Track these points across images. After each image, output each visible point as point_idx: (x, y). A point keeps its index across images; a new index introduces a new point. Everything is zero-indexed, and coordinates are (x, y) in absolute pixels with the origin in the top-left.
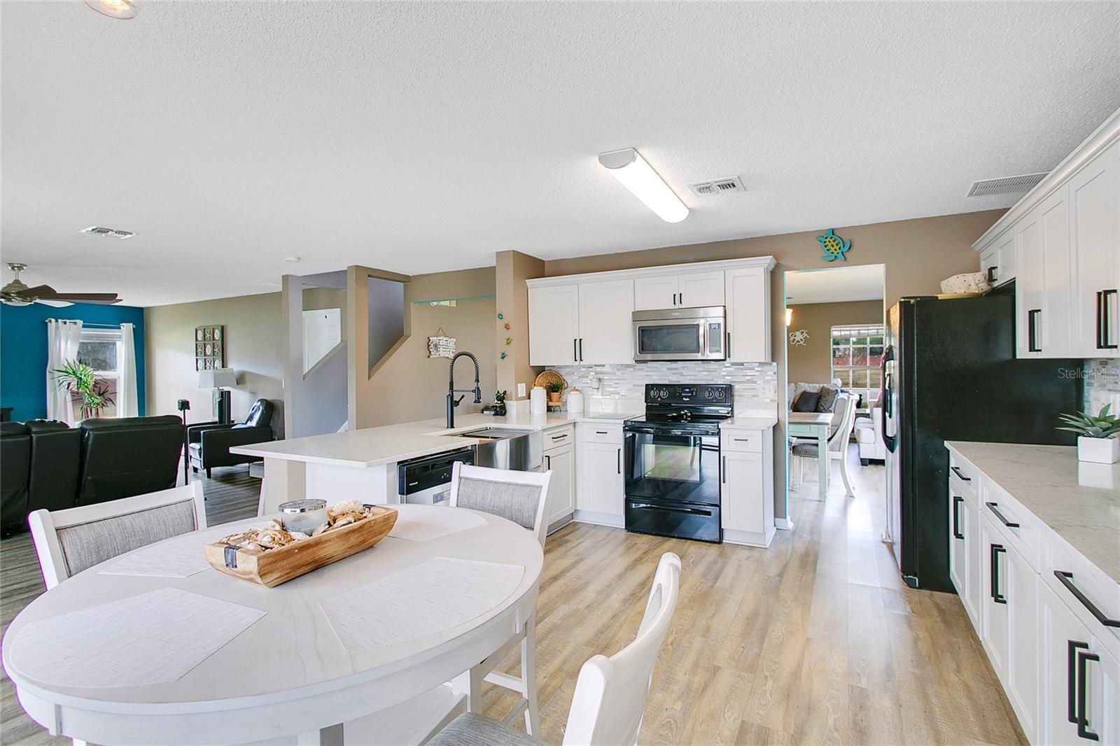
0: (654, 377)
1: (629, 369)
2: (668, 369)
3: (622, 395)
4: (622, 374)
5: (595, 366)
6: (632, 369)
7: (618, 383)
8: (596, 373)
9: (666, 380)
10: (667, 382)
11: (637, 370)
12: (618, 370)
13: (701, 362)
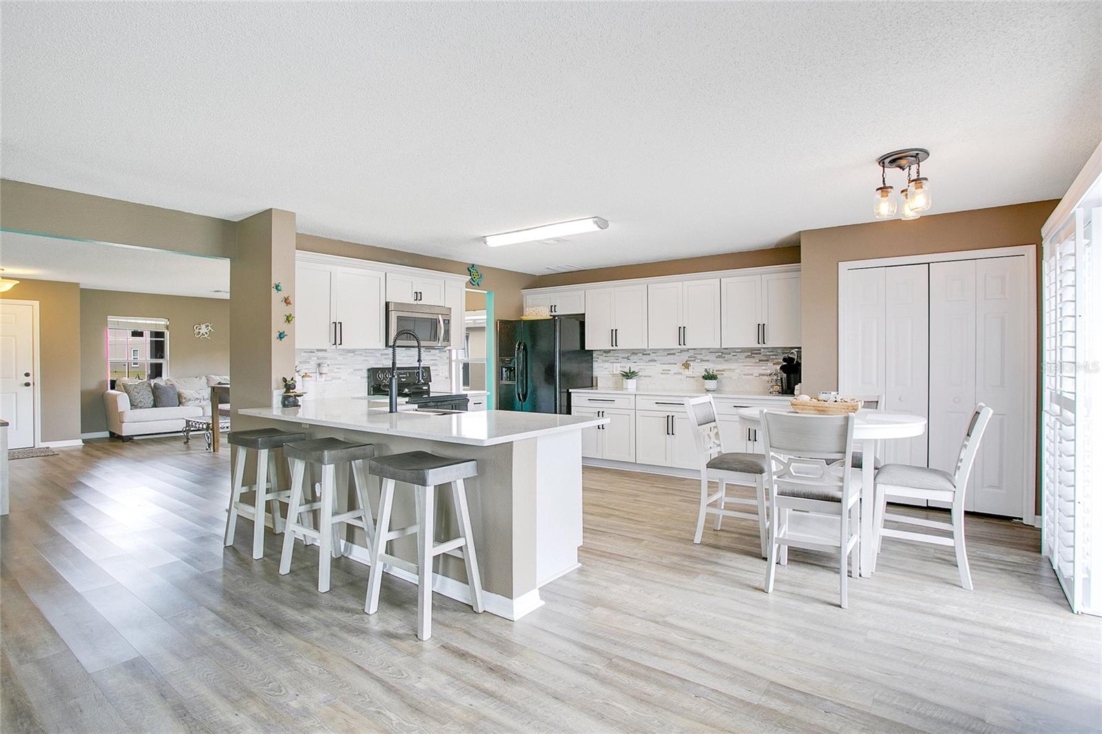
0: (371, 362)
1: (349, 354)
2: (381, 355)
3: (344, 380)
4: (343, 359)
5: (317, 350)
6: (352, 355)
7: (340, 368)
8: (318, 359)
9: (380, 364)
10: (381, 366)
11: (358, 355)
12: (340, 355)
13: (404, 349)
